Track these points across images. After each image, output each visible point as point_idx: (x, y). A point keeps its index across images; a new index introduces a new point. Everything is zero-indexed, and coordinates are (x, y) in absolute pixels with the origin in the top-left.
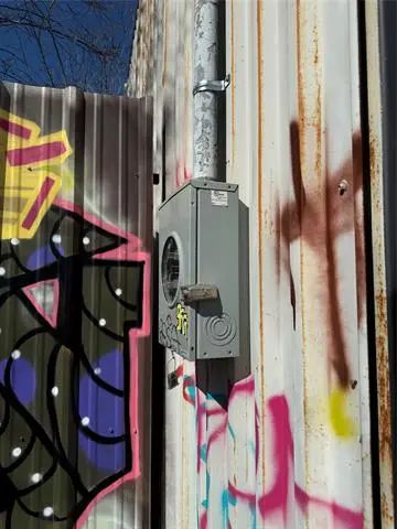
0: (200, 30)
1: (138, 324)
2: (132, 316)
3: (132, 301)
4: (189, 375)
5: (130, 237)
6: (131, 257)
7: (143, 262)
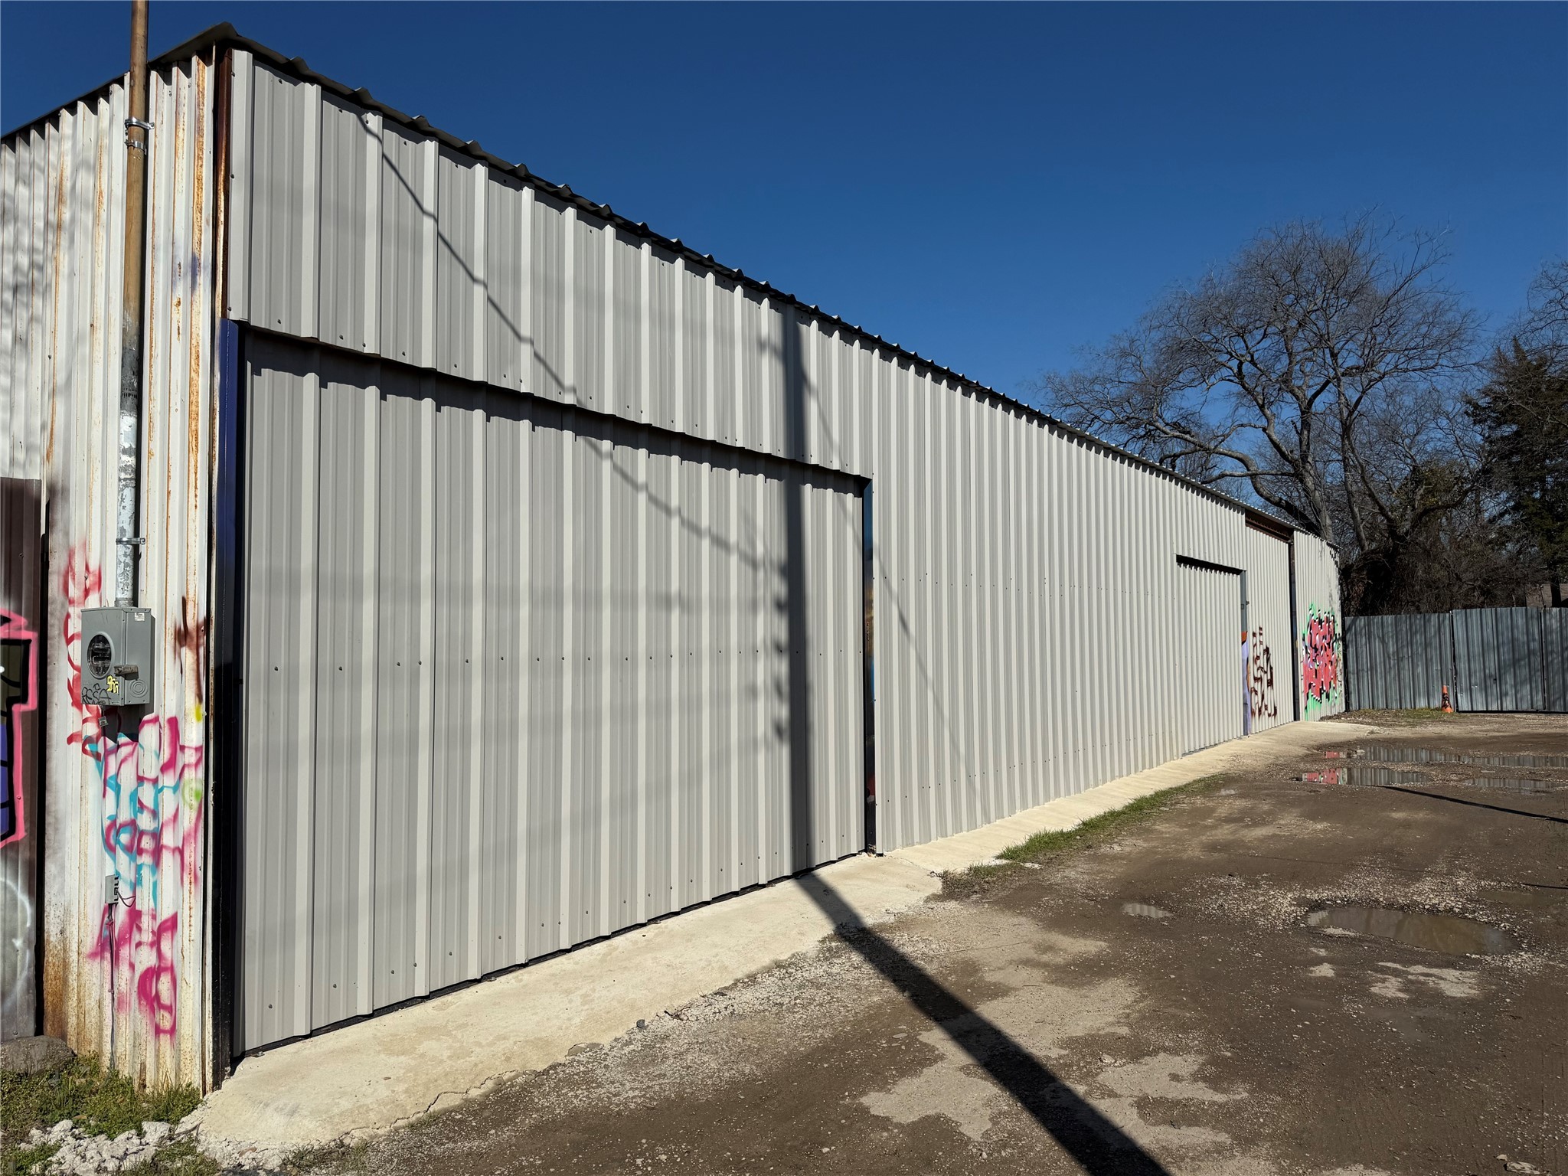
0: (123, 504)
1: (24, 699)
2: (16, 692)
3: (16, 678)
4: (89, 734)
5: (13, 616)
6: (14, 635)
7: (29, 641)
